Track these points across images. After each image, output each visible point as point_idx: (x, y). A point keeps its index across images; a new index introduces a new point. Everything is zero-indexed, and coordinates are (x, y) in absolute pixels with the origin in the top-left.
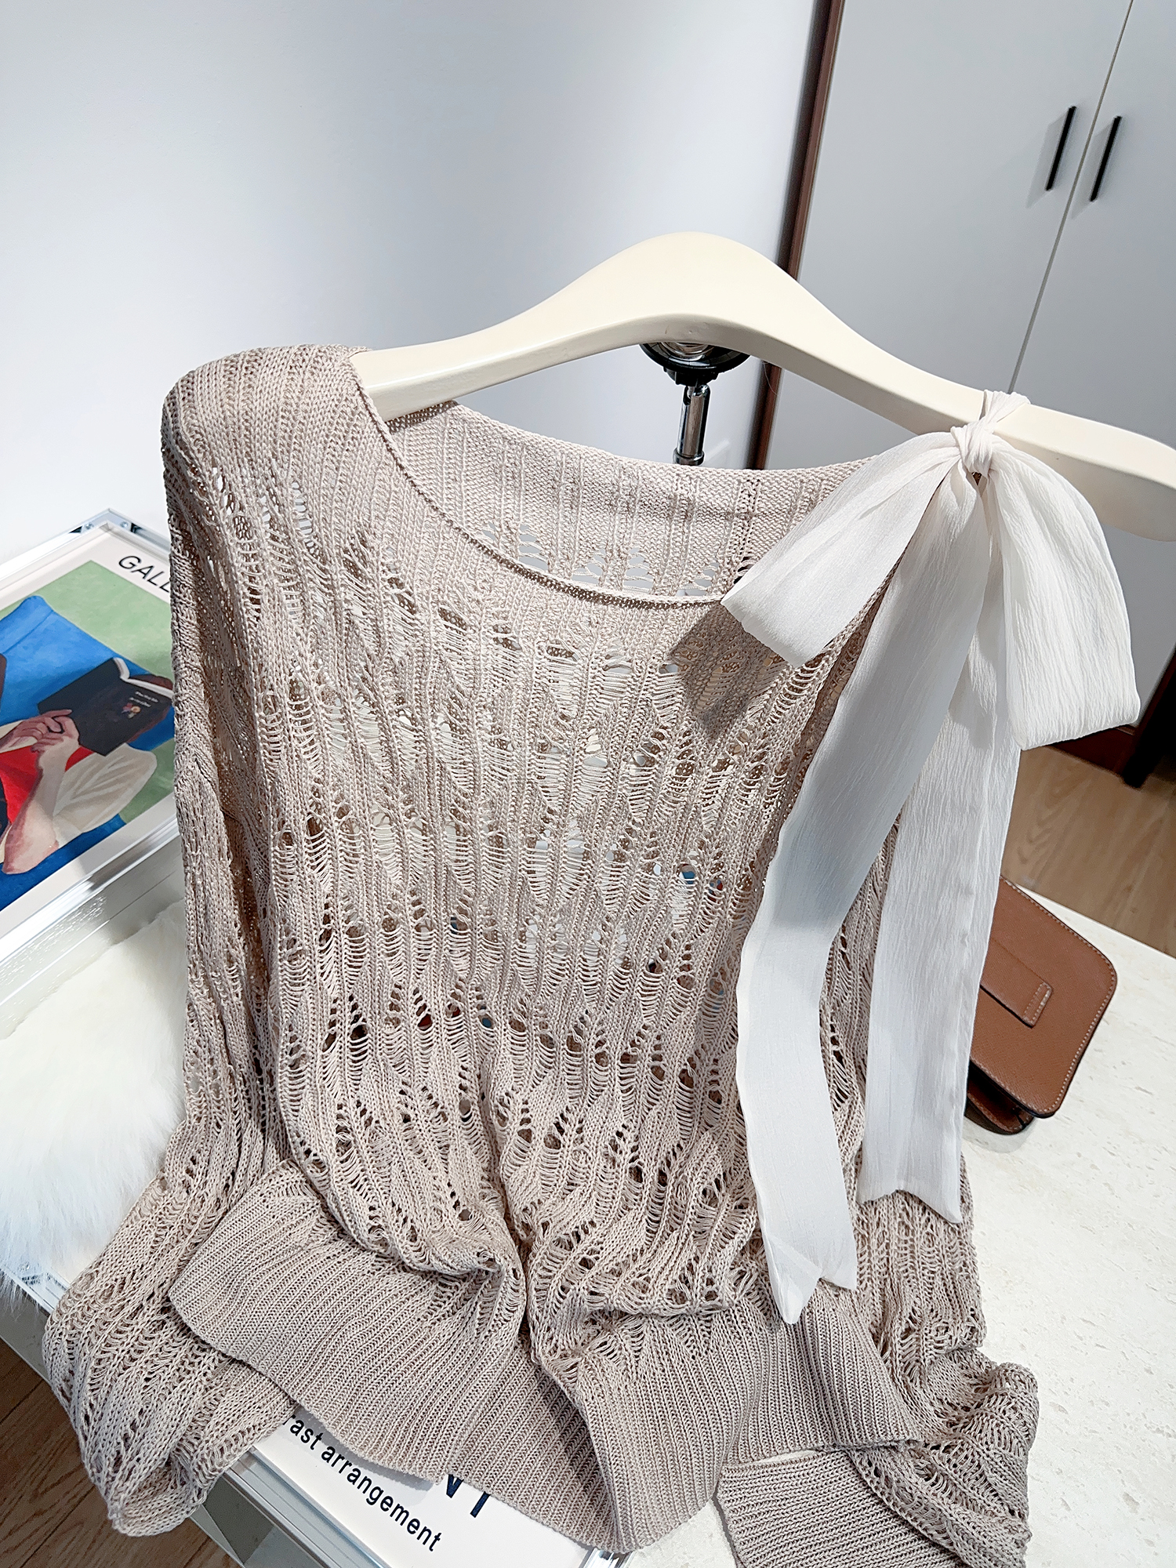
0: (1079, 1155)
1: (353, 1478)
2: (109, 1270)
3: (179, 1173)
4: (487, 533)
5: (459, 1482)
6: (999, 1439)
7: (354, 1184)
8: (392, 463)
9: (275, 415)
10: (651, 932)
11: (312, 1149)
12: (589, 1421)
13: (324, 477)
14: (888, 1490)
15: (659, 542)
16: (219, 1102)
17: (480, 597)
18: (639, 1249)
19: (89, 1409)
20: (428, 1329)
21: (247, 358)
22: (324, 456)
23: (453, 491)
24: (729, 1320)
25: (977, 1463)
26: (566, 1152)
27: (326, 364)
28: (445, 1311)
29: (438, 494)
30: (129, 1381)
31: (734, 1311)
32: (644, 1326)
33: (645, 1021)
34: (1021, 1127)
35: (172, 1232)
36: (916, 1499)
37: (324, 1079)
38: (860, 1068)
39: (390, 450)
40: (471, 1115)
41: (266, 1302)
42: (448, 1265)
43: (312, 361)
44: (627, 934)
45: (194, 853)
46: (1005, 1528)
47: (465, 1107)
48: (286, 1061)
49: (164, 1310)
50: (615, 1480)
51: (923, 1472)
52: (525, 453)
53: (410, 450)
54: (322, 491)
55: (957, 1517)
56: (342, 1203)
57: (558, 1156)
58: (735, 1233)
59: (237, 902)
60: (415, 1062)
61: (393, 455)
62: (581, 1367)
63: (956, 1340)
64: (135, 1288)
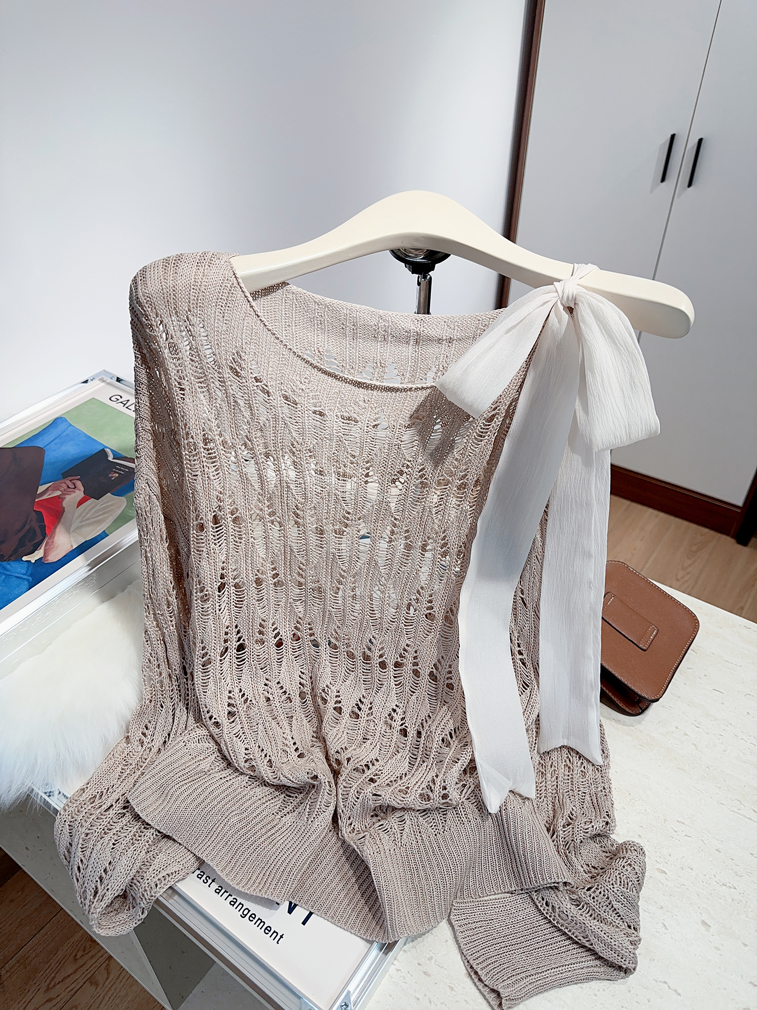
0: (677, 728)
1: (232, 903)
2: (94, 787)
3: (137, 734)
4: (308, 355)
5: (296, 905)
6: (620, 882)
7: (236, 735)
8: (253, 313)
9: (189, 287)
10: (408, 586)
11: (213, 715)
12: (371, 866)
13: (216, 321)
14: (553, 914)
15: (403, 357)
16: (162, 691)
17: (304, 387)
18: (404, 773)
19: (80, 863)
20: (278, 820)
21: (175, 258)
22: (216, 310)
23: (288, 332)
24: (457, 814)
25: (607, 896)
26: (362, 721)
27: (216, 261)
28: (289, 810)
29: (280, 334)
30: (103, 845)
31: (460, 808)
32: (406, 816)
33: (408, 642)
34: (640, 711)
35: (131, 767)
36: (570, 918)
37: (221, 674)
38: (536, 668)
39: (252, 307)
40: (306, 700)
41: (183, 801)
42: (290, 780)
43: (209, 260)
44: (394, 587)
45: (145, 537)
46: (624, 934)
47: (302, 695)
48: (200, 662)
49: (124, 808)
50: (386, 899)
51: (575, 903)
52: (327, 310)
53: (264, 310)
54: (216, 329)
55: (595, 927)
56: (230, 746)
57: (358, 723)
58: (458, 760)
59: (172, 569)
60: (273, 667)
61: (253, 309)
62: (367, 837)
63: (596, 828)
64: (108, 797)
